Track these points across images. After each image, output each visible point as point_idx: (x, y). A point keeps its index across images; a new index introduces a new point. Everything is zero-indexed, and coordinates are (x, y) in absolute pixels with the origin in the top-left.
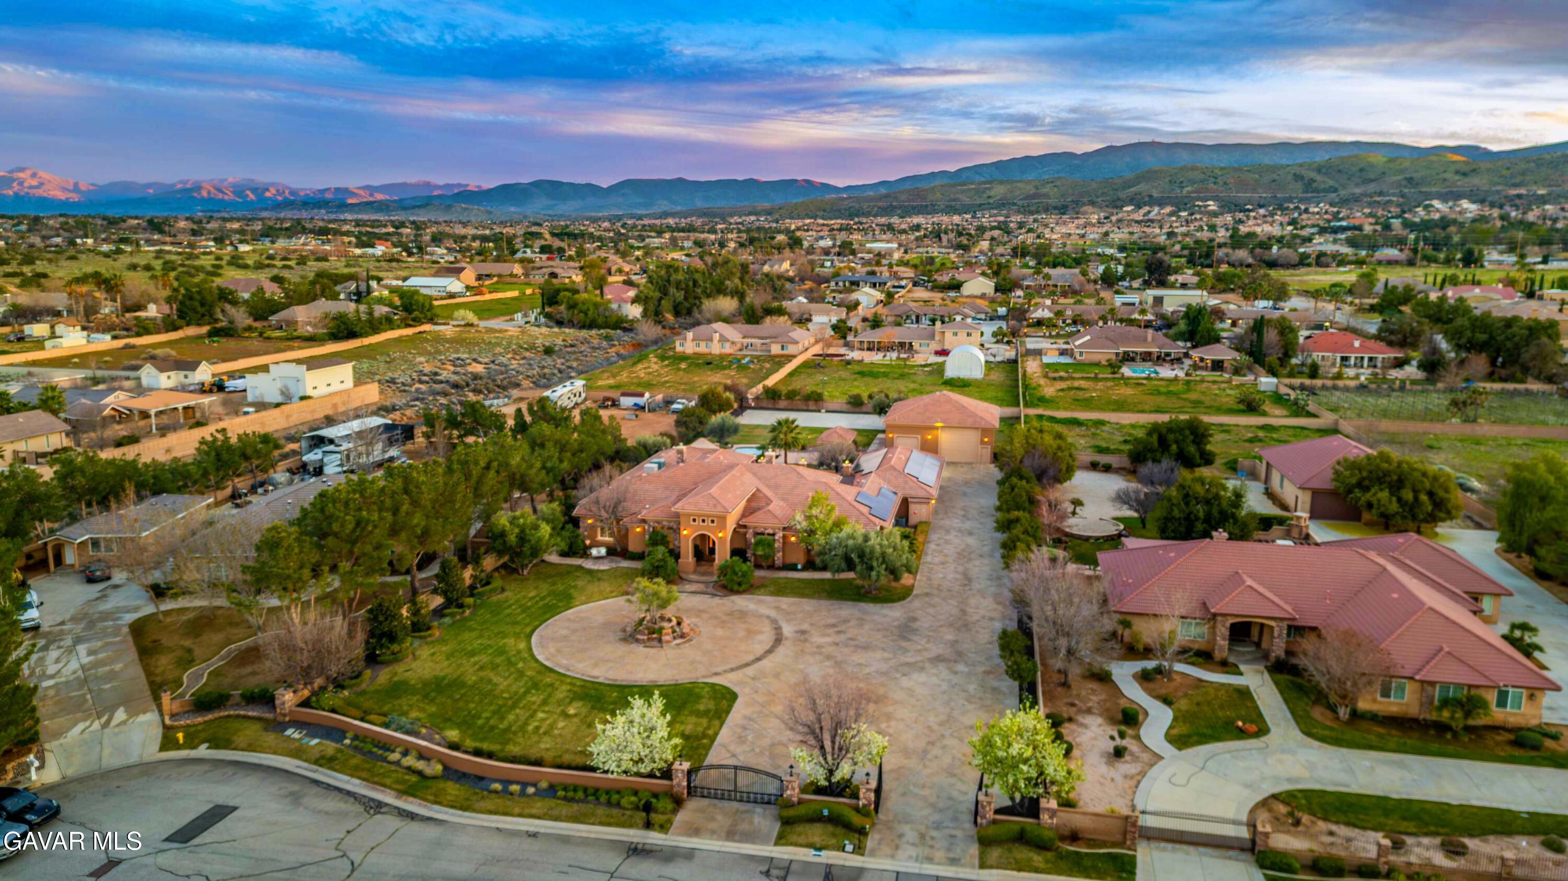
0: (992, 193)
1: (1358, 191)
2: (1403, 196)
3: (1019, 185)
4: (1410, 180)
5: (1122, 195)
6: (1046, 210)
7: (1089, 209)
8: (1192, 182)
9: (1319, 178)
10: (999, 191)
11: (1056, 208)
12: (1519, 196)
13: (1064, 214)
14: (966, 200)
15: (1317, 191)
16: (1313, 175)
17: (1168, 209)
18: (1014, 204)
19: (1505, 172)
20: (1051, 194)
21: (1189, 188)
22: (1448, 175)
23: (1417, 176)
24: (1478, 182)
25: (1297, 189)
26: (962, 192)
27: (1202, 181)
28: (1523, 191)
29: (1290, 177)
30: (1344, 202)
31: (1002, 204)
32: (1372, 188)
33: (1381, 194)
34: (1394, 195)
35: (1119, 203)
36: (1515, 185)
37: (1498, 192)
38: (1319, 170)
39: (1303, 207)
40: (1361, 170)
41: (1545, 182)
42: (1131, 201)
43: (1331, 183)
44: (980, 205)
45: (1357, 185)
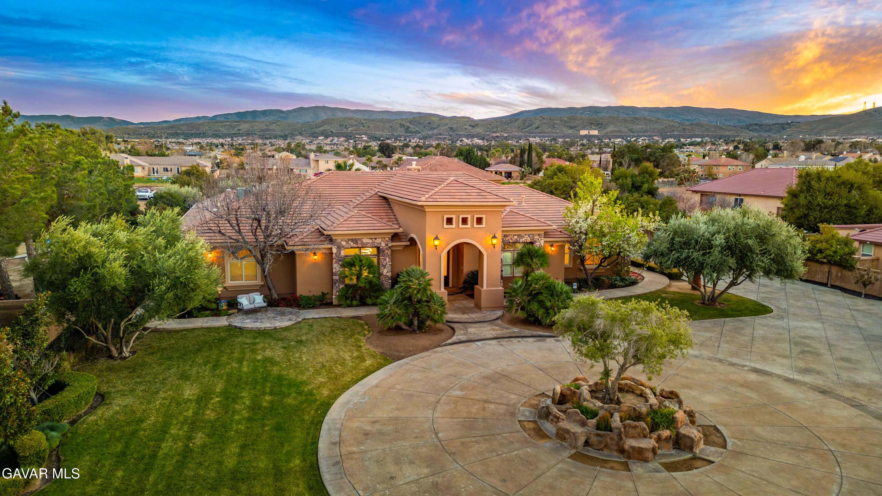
0: (240, 128)
1: (430, 133)
2: (450, 136)
3: (256, 124)
4: (451, 128)
6: (275, 137)
7: (300, 137)
8: (352, 126)
9: (411, 126)
10: (244, 127)
11: (281, 136)
12: (497, 137)
13: (286, 140)
15: (412, 132)
16: (408, 124)
17: (342, 139)
18: (256, 134)
20: (276, 129)
21: (351, 129)
22: (467, 127)
23: (454, 126)
24: (480, 130)
25: (402, 131)
26: (222, 126)
27: (357, 125)
28: (498, 135)
29: (398, 125)
32: (435, 131)
33: (440, 134)
35: (315, 135)
36: (494, 132)
37: (489, 135)
38: (411, 123)
40: (429, 123)
41: (505, 130)
45: (428, 130)
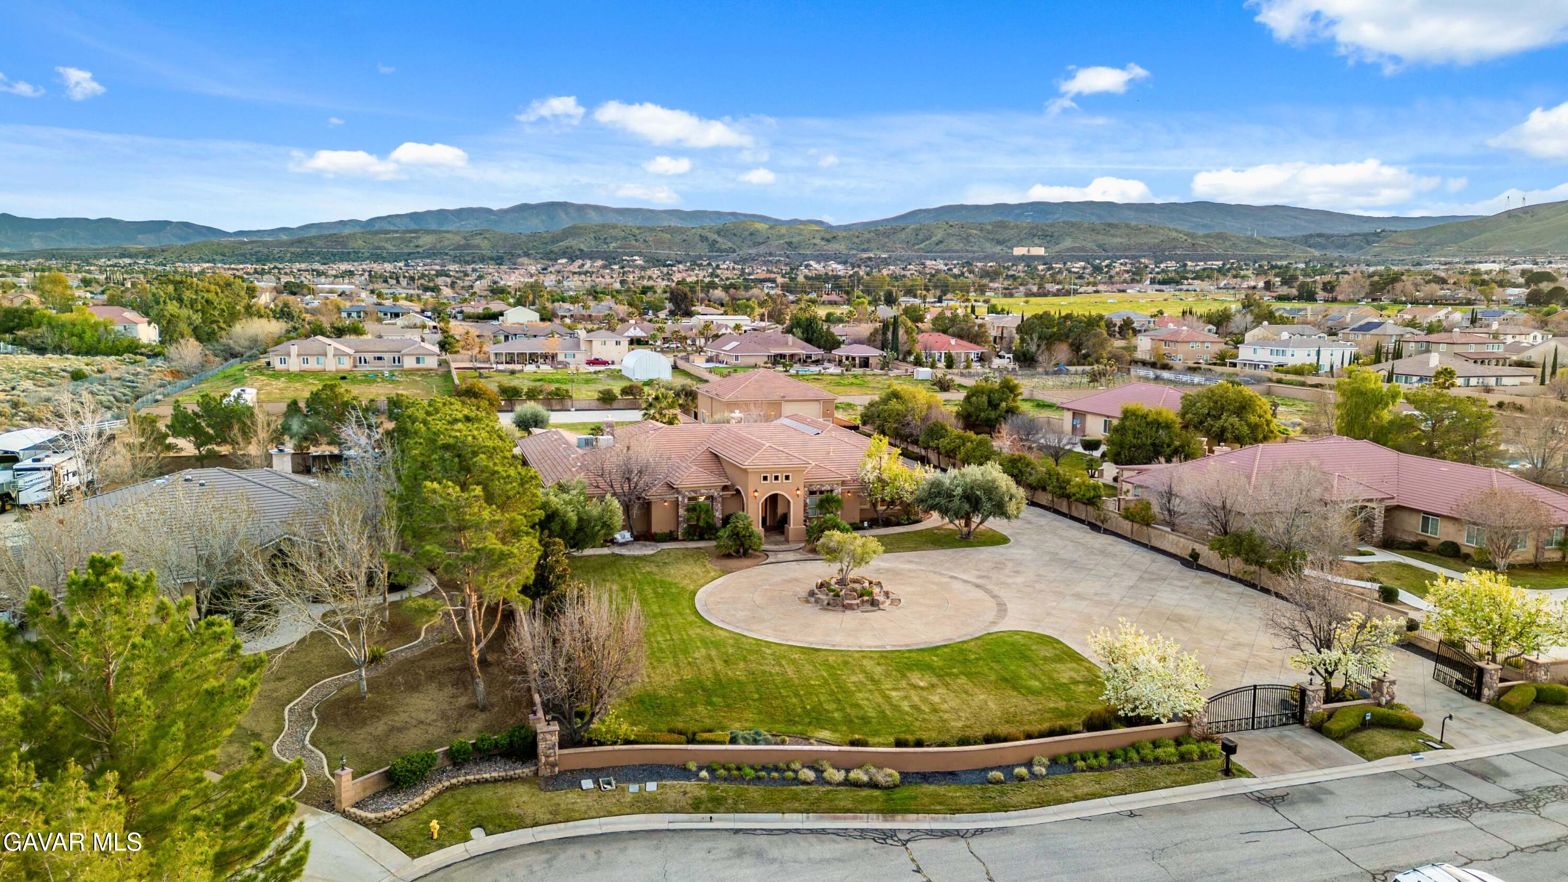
1: (753, 251)
2: (788, 257)
3: (448, 235)
5: (555, 248)
7: (524, 260)
8: (616, 239)
11: (492, 259)
13: (501, 264)
14: (392, 249)
15: (721, 251)
16: (715, 236)
17: (599, 263)
18: (447, 254)
19: (855, 240)
20: (482, 245)
21: (614, 245)
22: (817, 241)
23: (794, 240)
24: (840, 247)
25: (703, 249)
27: (625, 238)
28: (872, 255)
29: (697, 238)
30: (744, 261)
31: (432, 254)
32: (762, 249)
33: (771, 254)
34: (780, 255)
35: (553, 256)
36: (864, 250)
37: (855, 255)
39: (714, 265)
40: (751, 234)
41: (883, 248)
42: (564, 254)
43: (730, 245)
44: (409, 254)
45: (750, 247)
